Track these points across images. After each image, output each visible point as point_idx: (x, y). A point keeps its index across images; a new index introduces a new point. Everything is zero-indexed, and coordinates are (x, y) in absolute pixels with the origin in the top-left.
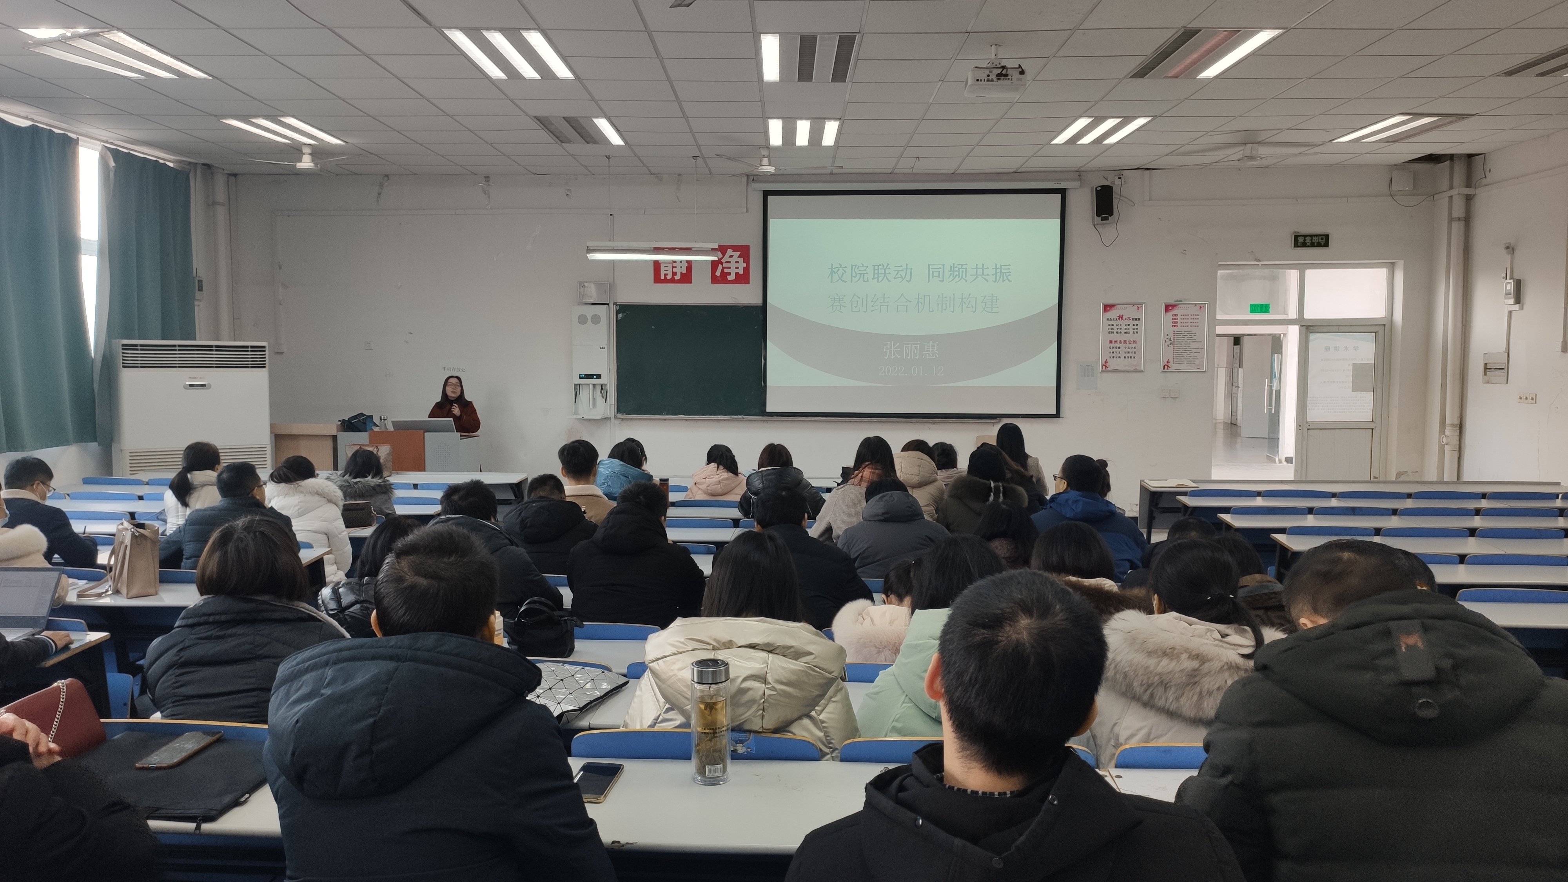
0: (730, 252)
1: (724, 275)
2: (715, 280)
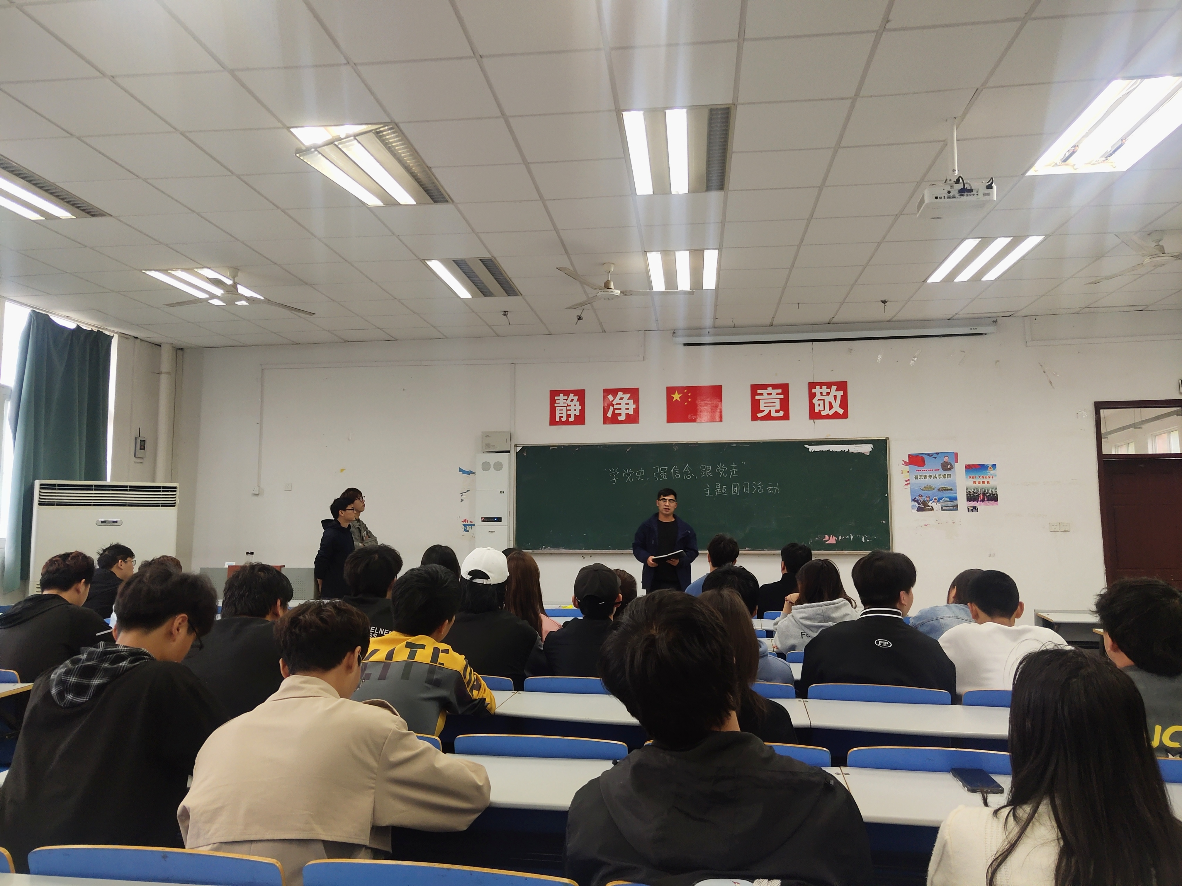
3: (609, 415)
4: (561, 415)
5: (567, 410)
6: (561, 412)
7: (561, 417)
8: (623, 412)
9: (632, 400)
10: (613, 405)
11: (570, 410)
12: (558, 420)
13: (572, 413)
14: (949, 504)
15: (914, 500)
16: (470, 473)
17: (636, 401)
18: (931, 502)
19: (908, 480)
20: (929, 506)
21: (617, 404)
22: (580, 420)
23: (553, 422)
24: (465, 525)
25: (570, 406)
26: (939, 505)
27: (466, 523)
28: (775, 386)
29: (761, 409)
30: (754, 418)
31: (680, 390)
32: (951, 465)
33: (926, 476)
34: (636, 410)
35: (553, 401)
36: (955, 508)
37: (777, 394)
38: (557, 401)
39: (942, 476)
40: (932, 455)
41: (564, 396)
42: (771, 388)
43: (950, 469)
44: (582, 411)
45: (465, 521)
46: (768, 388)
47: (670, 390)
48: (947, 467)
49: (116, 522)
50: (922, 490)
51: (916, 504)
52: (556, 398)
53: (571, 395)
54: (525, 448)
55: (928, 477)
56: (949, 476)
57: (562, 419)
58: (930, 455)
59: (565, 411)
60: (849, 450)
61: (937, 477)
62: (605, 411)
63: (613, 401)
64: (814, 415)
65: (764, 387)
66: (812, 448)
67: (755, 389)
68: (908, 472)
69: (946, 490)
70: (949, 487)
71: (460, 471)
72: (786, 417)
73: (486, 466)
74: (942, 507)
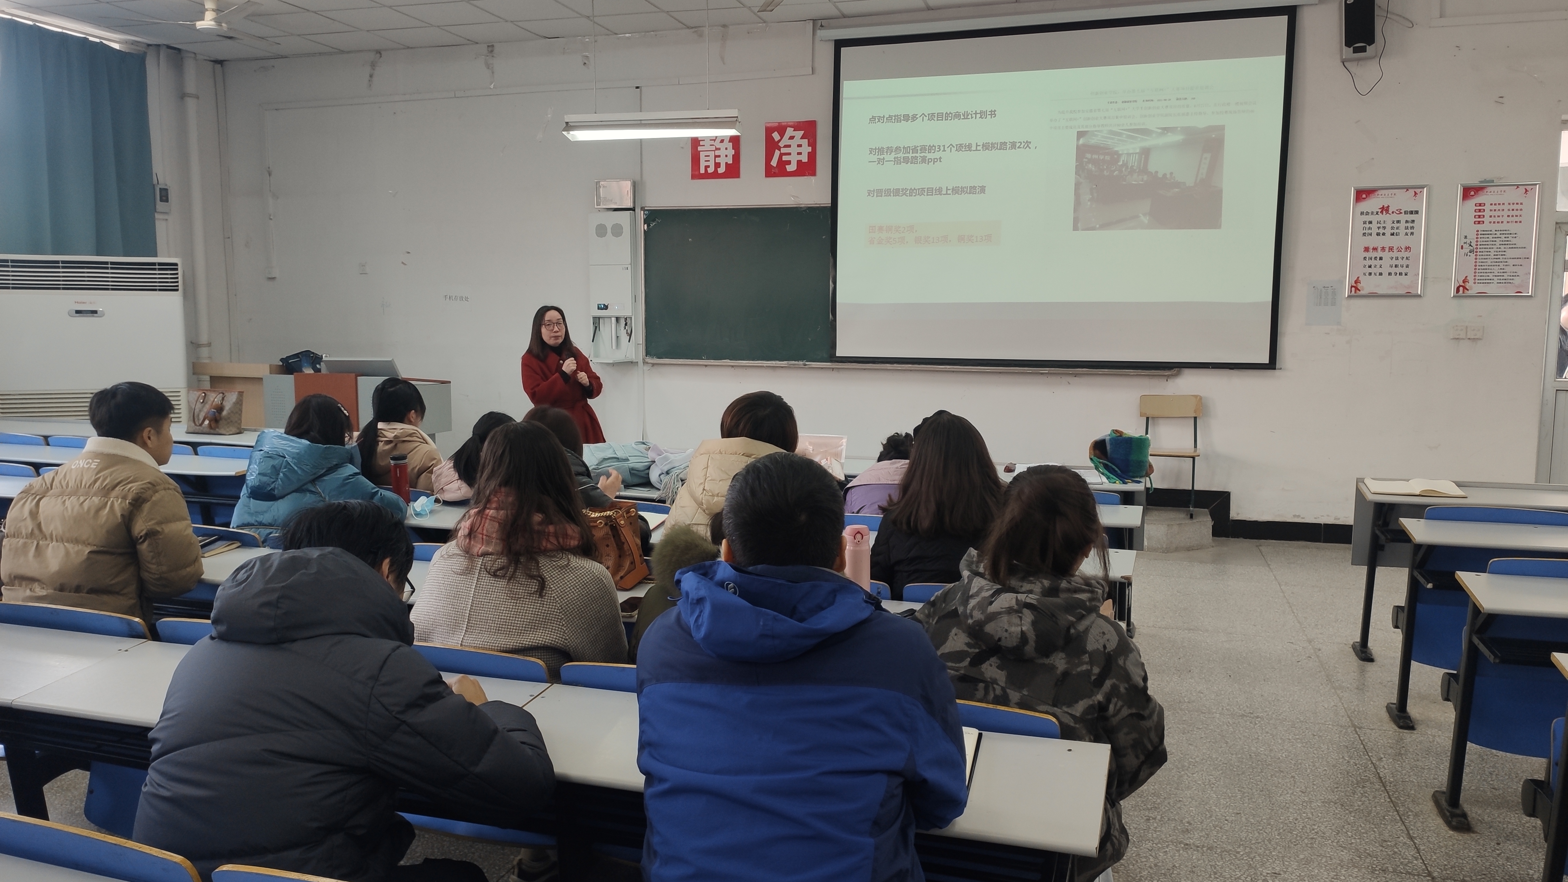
0: (790, 132)
1: (782, 164)
2: (770, 172)
3: (774, 163)
4: (707, 164)
5: (716, 156)
6: (707, 158)
7: (707, 167)
8: (794, 159)
9: (806, 140)
10: (779, 148)
11: (719, 156)
12: (702, 171)
13: (722, 161)
17: (813, 143)
21: (786, 146)
22: (733, 171)
23: (696, 175)
25: (719, 149)
34: (813, 156)
35: (695, 143)
38: (702, 143)
44: (736, 157)
49: (95, 312)
57: (708, 169)
59: (712, 158)
62: (769, 157)
63: (779, 141)
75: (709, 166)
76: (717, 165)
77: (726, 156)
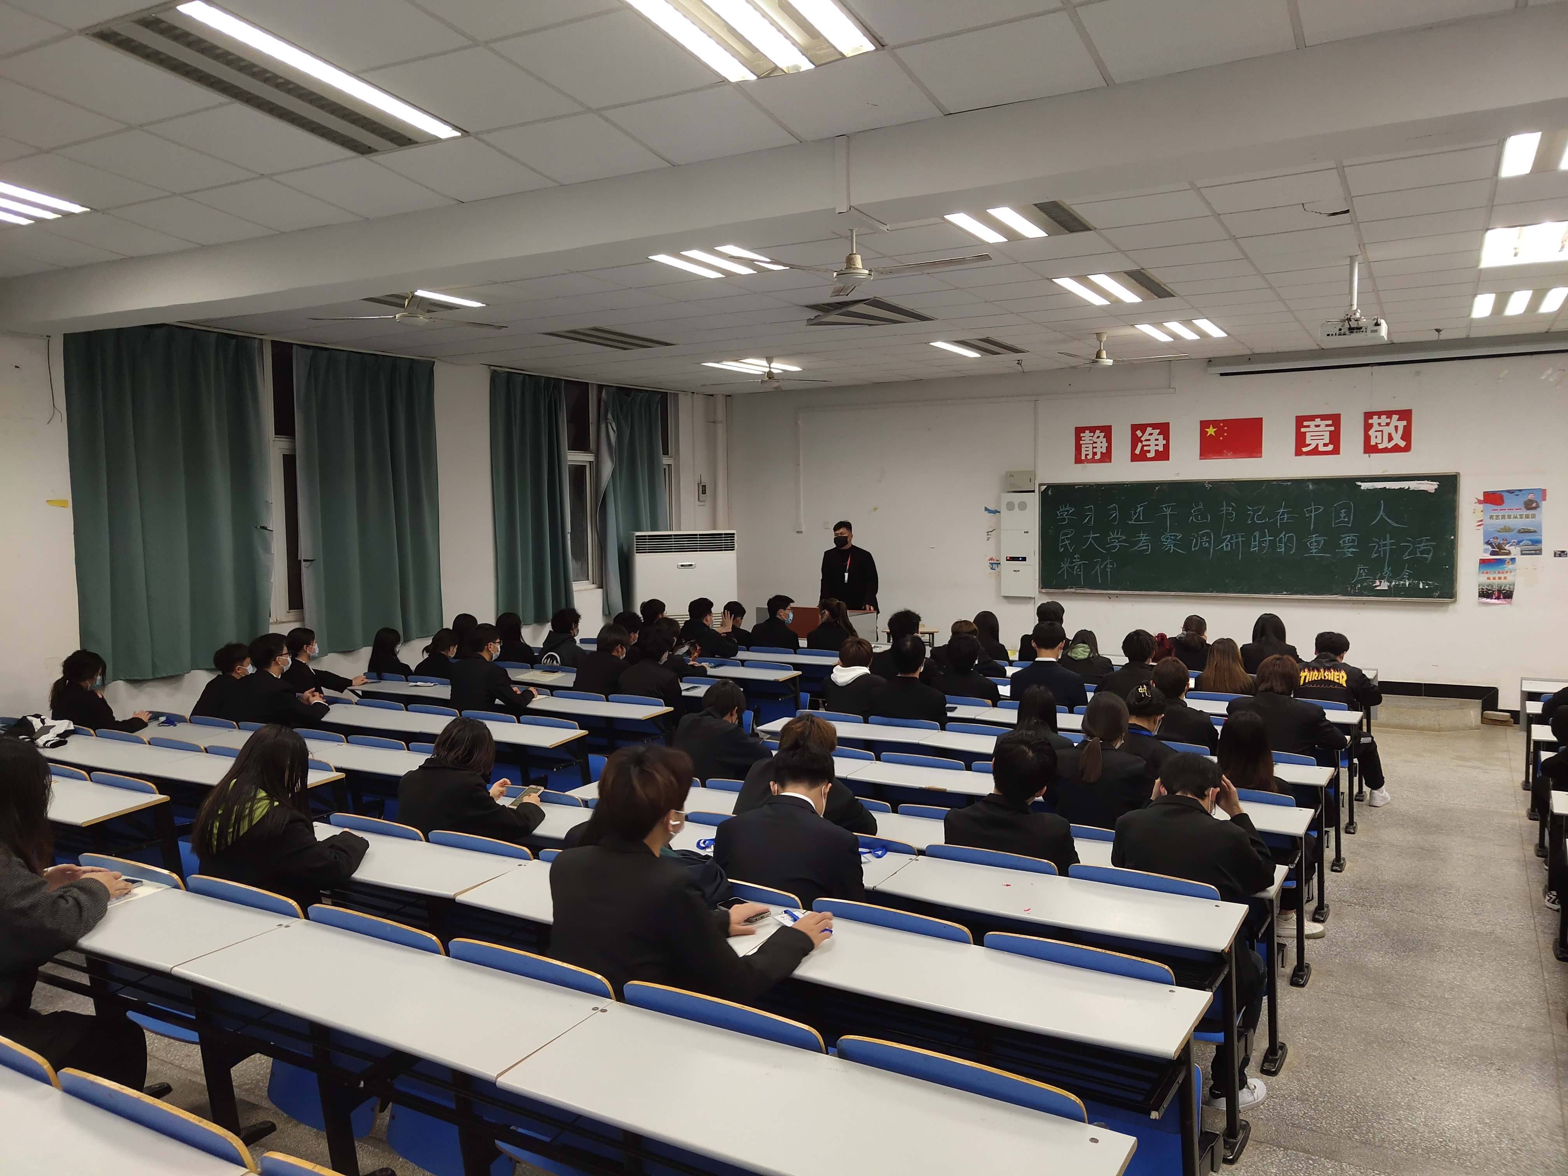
0: (1149, 430)
1: (1144, 452)
2: (1135, 458)
3: (1137, 452)
4: (1087, 453)
5: (1093, 448)
6: (1087, 449)
7: (1087, 455)
8: (1153, 449)
9: (1162, 436)
10: (1141, 442)
11: (1096, 447)
12: (1083, 458)
13: (1098, 451)
14: (1531, 547)
15: (1488, 543)
16: (996, 512)
17: (1167, 438)
18: (1508, 545)
19: (1481, 521)
20: (1505, 550)
21: (1146, 440)
22: (1106, 457)
23: (1078, 460)
24: (992, 564)
25: (1096, 443)
26: (1518, 549)
27: (993, 562)
28: (1323, 417)
29: (1307, 443)
30: (1298, 453)
31: (1215, 423)
32: (1537, 504)
33: (1503, 517)
34: (1166, 447)
35: (1078, 439)
36: (1538, 552)
37: (1327, 426)
38: (1083, 439)
39: (1524, 516)
40: (1513, 492)
41: (1090, 432)
42: (1319, 419)
43: (1535, 508)
44: (1109, 448)
45: (991, 559)
46: (1316, 420)
47: (1204, 425)
48: (1530, 505)
49: (691, 565)
50: (1499, 531)
51: (1489, 547)
52: (1082, 435)
53: (1098, 432)
54: (1050, 486)
55: (1506, 517)
56: (1534, 516)
57: (1088, 456)
58: (1510, 492)
59: (1090, 449)
60: (1409, 488)
61: (1518, 517)
62: (1134, 448)
63: (1142, 436)
64: (1370, 448)
65: (1312, 418)
66: (1365, 486)
67: (1300, 421)
68: (1482, 511)
69: (1529, 532)
70: (1532, 529)
71: (985, 511)
72: (1336, 451)
73: (1010, 506)
74: (1521, 551)
75: (1088, 455)
76: (1095, 454)
77: (1101, 447)
